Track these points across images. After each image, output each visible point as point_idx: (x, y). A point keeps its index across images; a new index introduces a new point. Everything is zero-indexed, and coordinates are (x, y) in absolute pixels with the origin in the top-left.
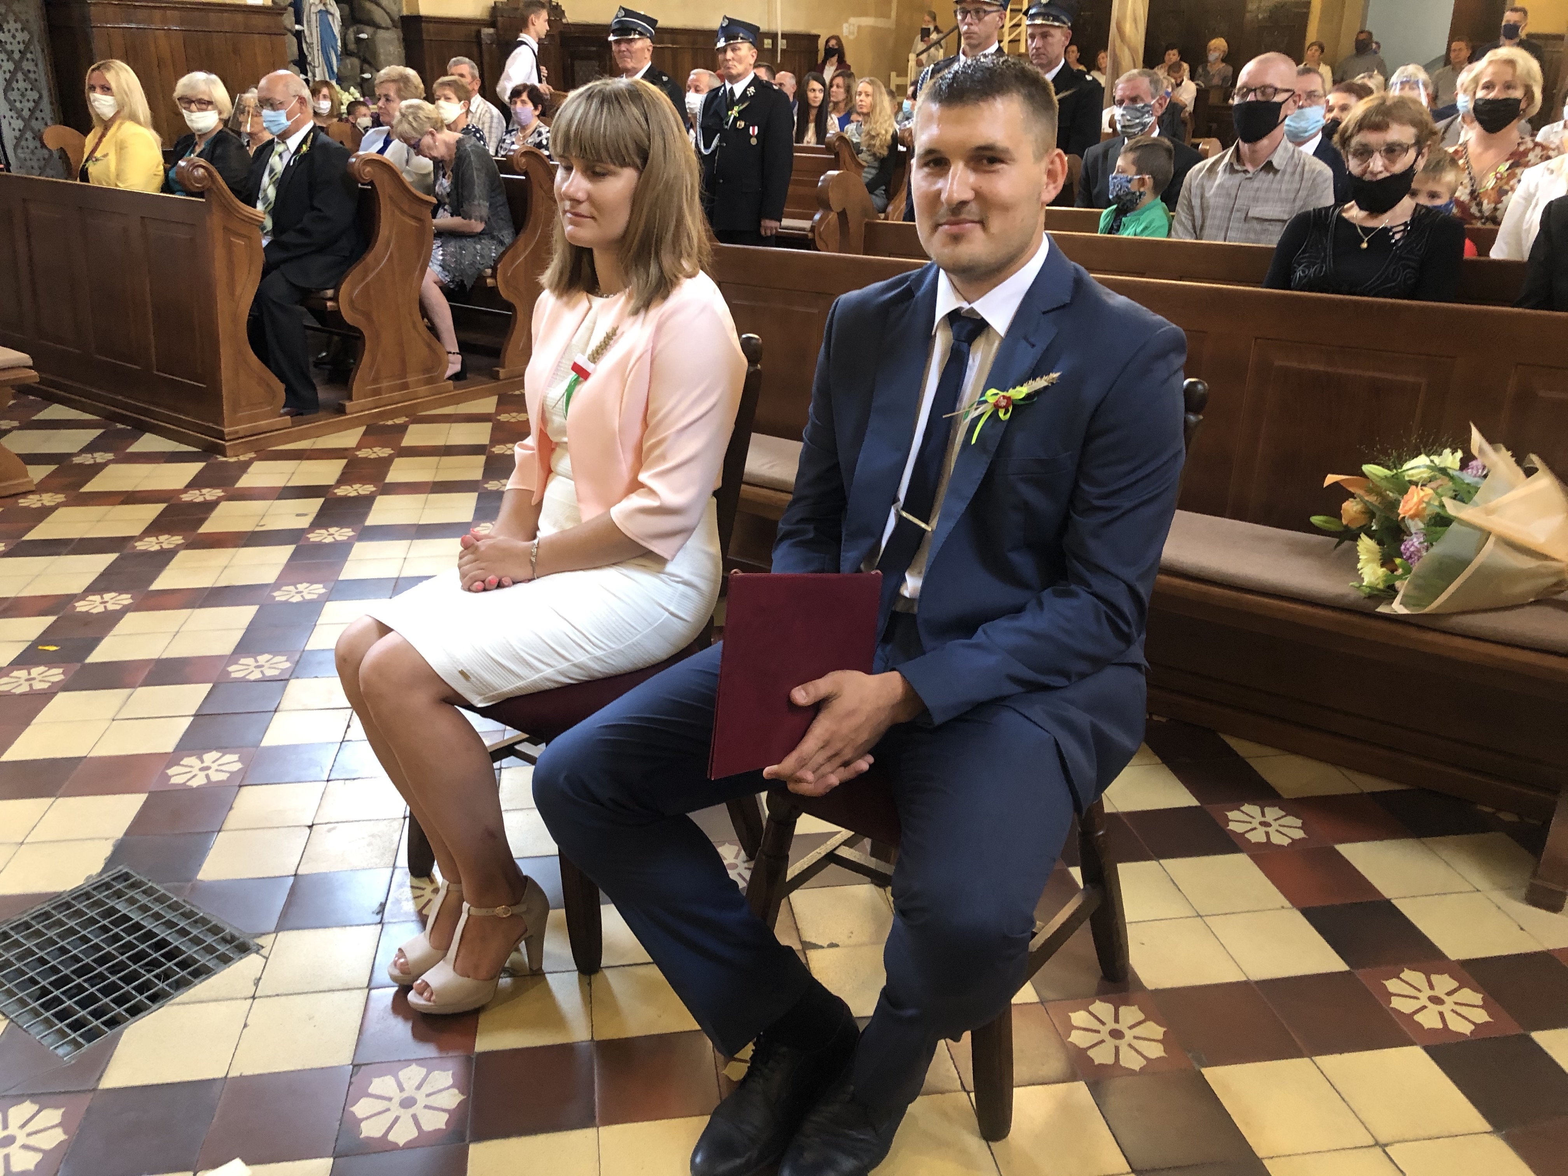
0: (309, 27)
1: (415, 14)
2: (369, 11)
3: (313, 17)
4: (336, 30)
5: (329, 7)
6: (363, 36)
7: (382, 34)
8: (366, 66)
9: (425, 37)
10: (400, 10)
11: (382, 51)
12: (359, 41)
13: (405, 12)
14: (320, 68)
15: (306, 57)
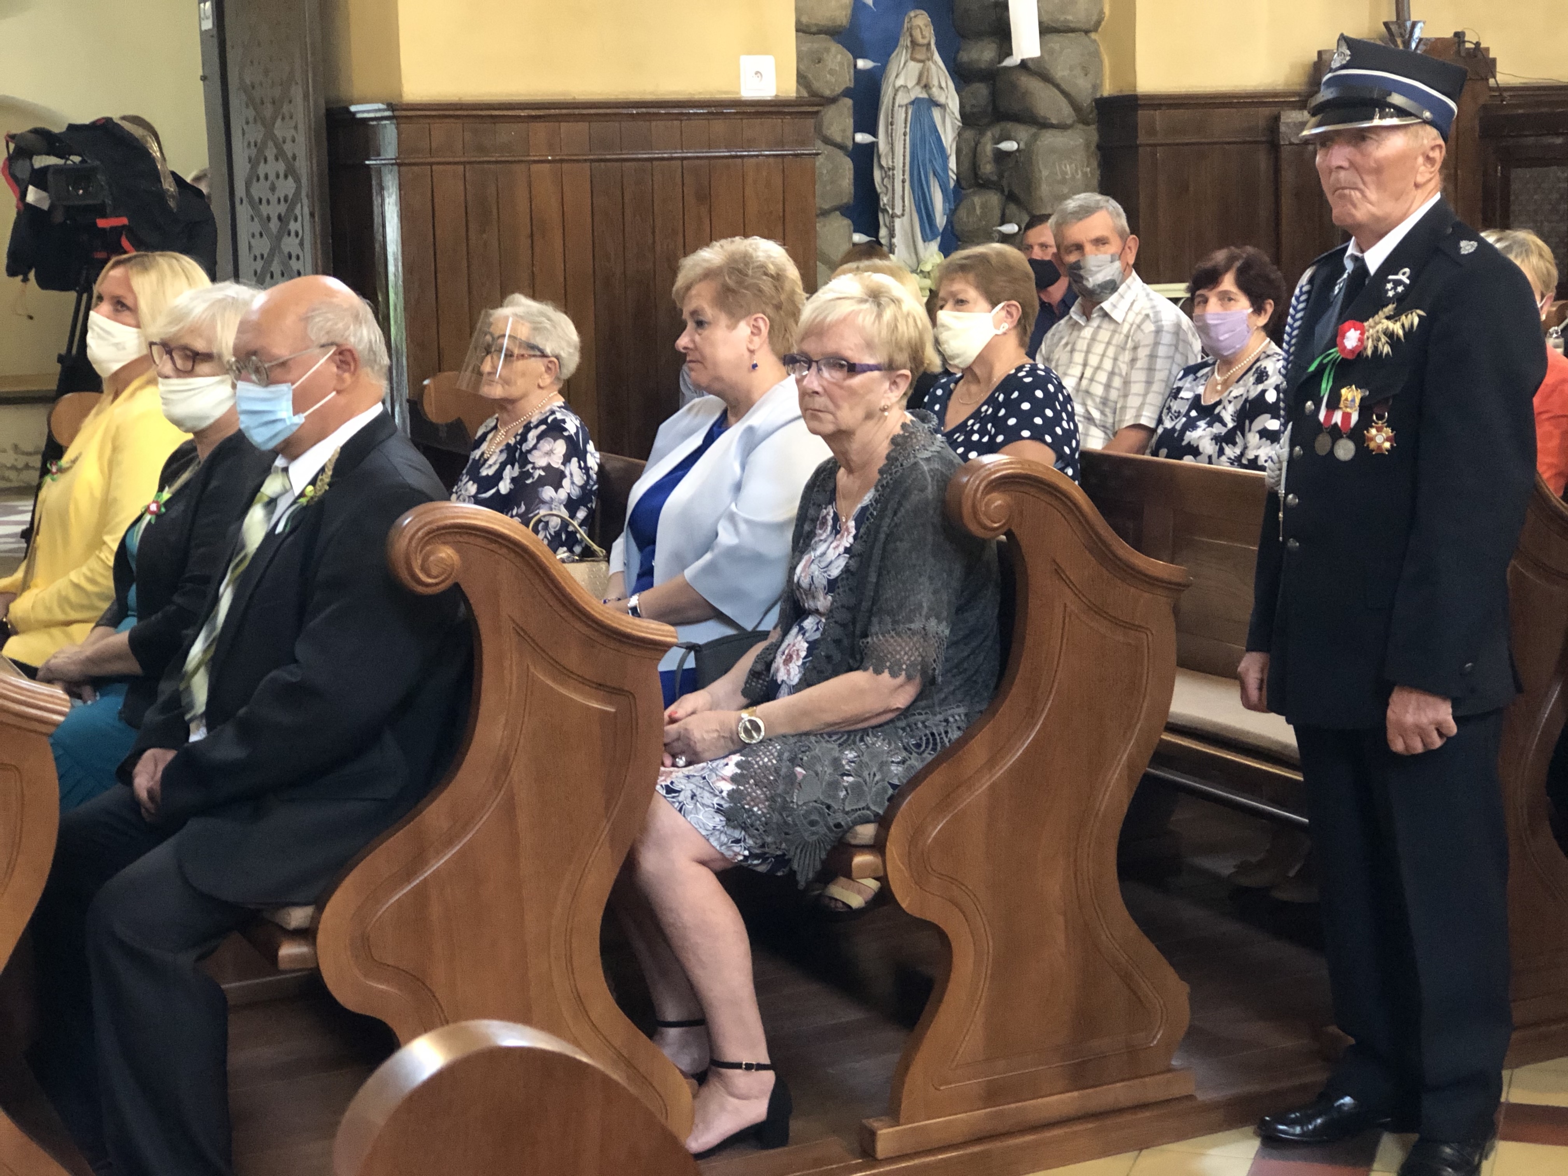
0: (890, 135)
1: (1127, 92)
2: (1026, 94)
3: (900, 116)
4: (948, 138)
5: (935, 91)
6: (1009, 146)
7: (1049, 139)
8: (1012, 208)
9: (1142, 139)
10: (1096, 87)
11: (1045, 173)
12: (1001, 156)
13: (1107, 90)
14: (906, 218)
15: (876, 197)
